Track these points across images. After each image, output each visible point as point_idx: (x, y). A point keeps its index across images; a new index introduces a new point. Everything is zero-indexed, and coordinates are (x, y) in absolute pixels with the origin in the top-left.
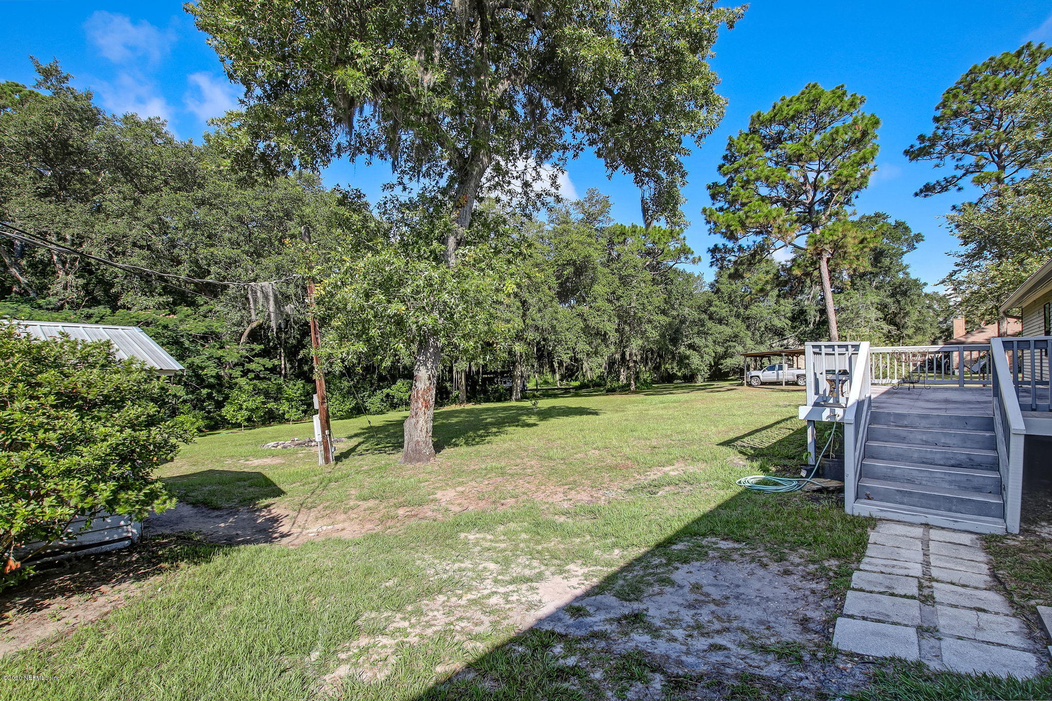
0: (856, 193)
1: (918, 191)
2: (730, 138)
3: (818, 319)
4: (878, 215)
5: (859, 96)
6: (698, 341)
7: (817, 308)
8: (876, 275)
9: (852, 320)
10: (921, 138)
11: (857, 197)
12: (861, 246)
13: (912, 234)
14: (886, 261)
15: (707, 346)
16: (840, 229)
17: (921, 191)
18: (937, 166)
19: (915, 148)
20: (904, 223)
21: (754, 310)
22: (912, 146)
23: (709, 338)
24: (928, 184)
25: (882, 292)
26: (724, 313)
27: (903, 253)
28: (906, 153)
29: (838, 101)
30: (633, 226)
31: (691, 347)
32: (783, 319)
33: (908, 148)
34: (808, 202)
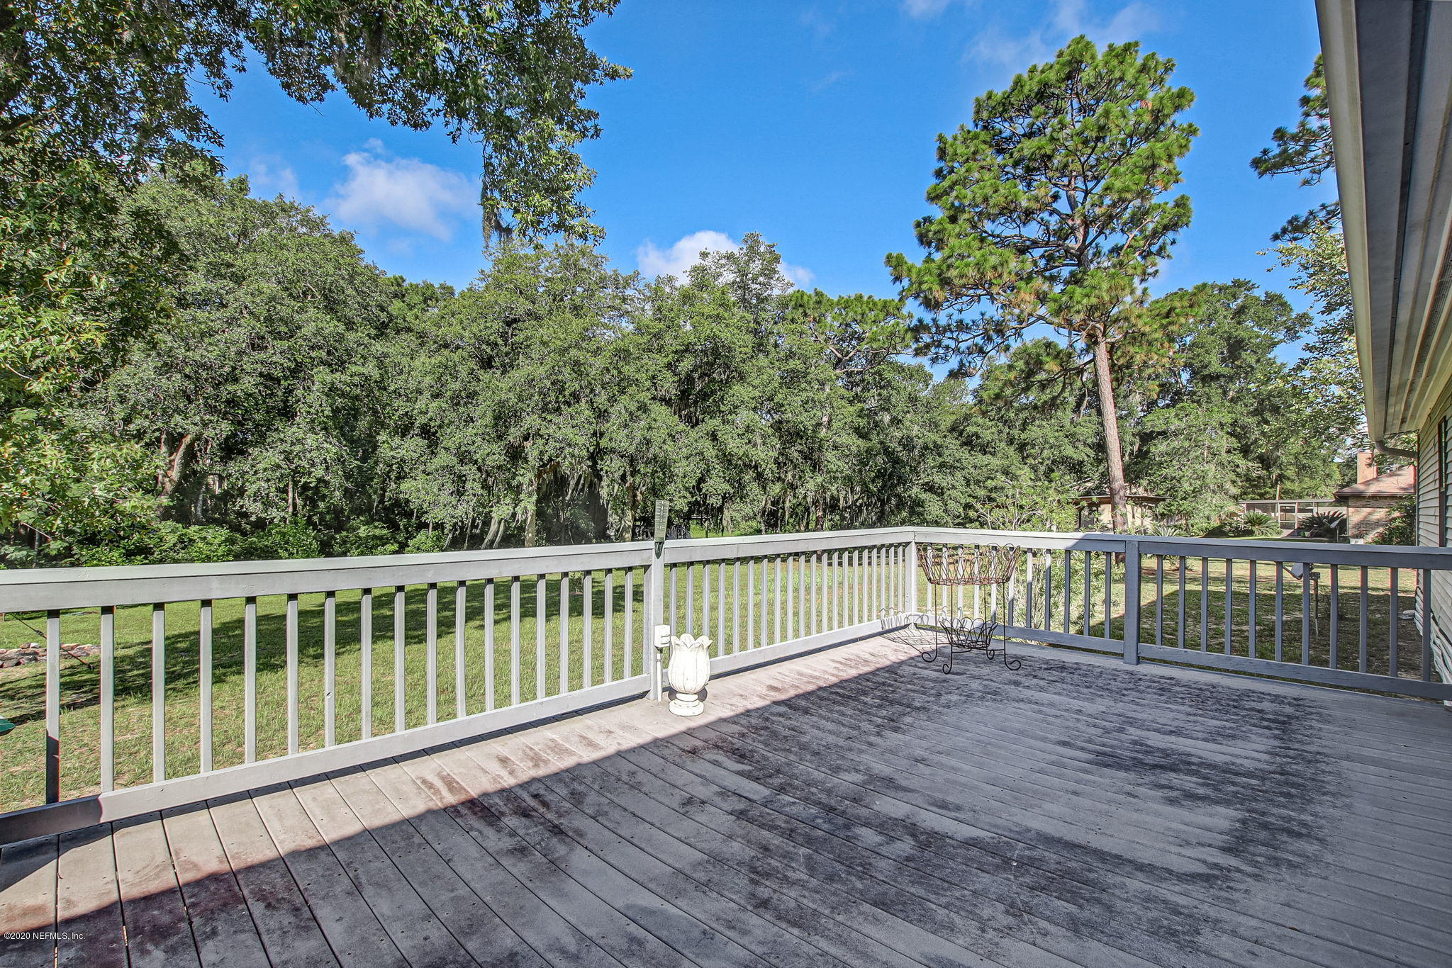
0: (1170, 235)
1: (1279, 231)
2: (941, 138)
3: (1136, 448)
4: (1237, 284)
5: (1161, 58)
6: (939, 479)
7: (1136, 431)
8: (1230, 379)
9: (1187, 451)
10: (1280, 135)
11: (1173, 242)
12: (1165, 322)
13: (1294, 315)
14: (1248, 357)
15: (954, 487)
16: (1105, 286)
17: (1284, 231)
18: (1307, 182)
19: (1270, 155)
20: (1280, 297)
21: (1034, 432)
22: (1265, 152)
23: (958, 475)
24: (1296, 218)
25: (1239, 407)
26: (987, 435)
27: (1274, 345)
28: (1256, 163)
29: (1115, 62)
30: (817, 293)
31: (930, 488)
32: (1081, 447)
33: (1258, 155)
34: (1077, 247)
